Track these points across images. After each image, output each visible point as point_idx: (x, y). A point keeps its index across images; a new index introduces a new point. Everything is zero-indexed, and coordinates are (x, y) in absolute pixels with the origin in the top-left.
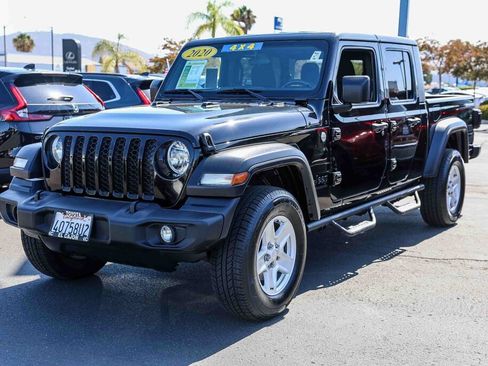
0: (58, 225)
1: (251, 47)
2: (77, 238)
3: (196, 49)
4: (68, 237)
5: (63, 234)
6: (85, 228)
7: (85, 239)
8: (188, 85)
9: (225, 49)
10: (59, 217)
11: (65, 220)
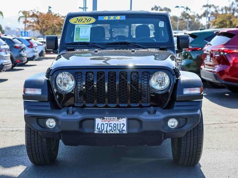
0: (99, 126)
1: (118, 18)
2: (118, 132)
3: (79, 18)
4: (111, 132)
5: (107, 131)
6: (122, 126)
7: (124, 132)
8: (81, 39)
9: (100, 18)
10: (98, 121)
11: (104, 123)
